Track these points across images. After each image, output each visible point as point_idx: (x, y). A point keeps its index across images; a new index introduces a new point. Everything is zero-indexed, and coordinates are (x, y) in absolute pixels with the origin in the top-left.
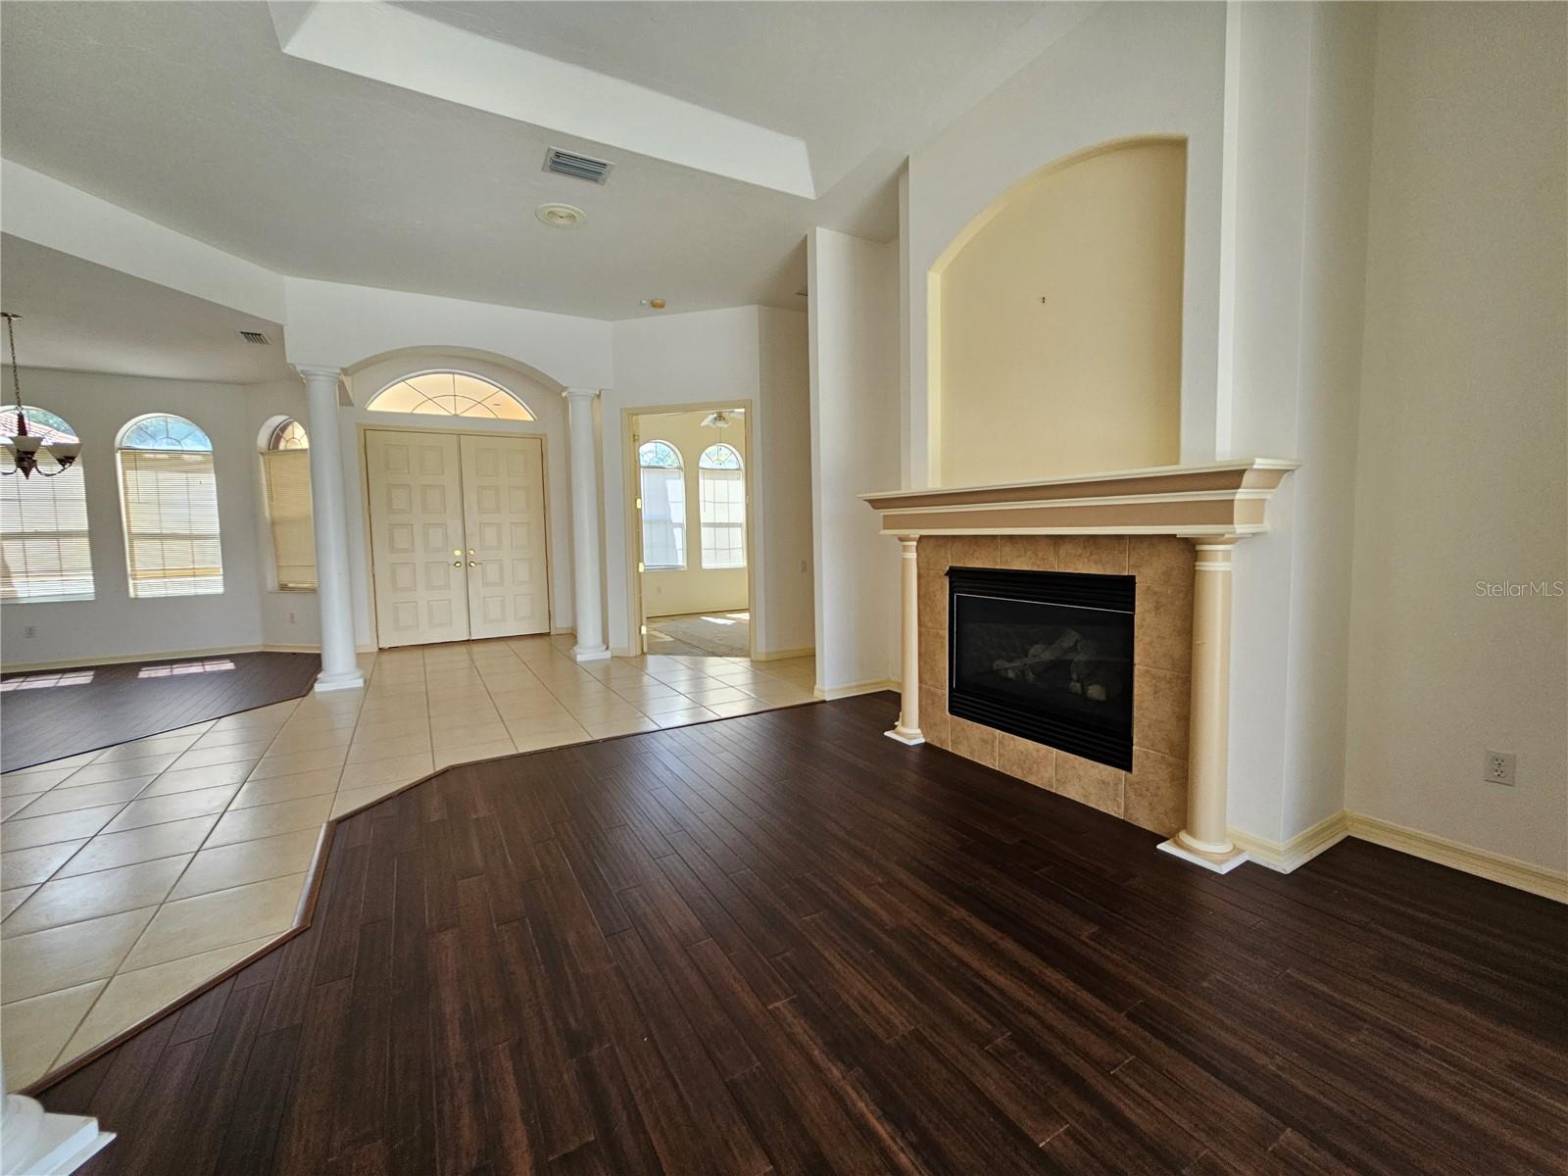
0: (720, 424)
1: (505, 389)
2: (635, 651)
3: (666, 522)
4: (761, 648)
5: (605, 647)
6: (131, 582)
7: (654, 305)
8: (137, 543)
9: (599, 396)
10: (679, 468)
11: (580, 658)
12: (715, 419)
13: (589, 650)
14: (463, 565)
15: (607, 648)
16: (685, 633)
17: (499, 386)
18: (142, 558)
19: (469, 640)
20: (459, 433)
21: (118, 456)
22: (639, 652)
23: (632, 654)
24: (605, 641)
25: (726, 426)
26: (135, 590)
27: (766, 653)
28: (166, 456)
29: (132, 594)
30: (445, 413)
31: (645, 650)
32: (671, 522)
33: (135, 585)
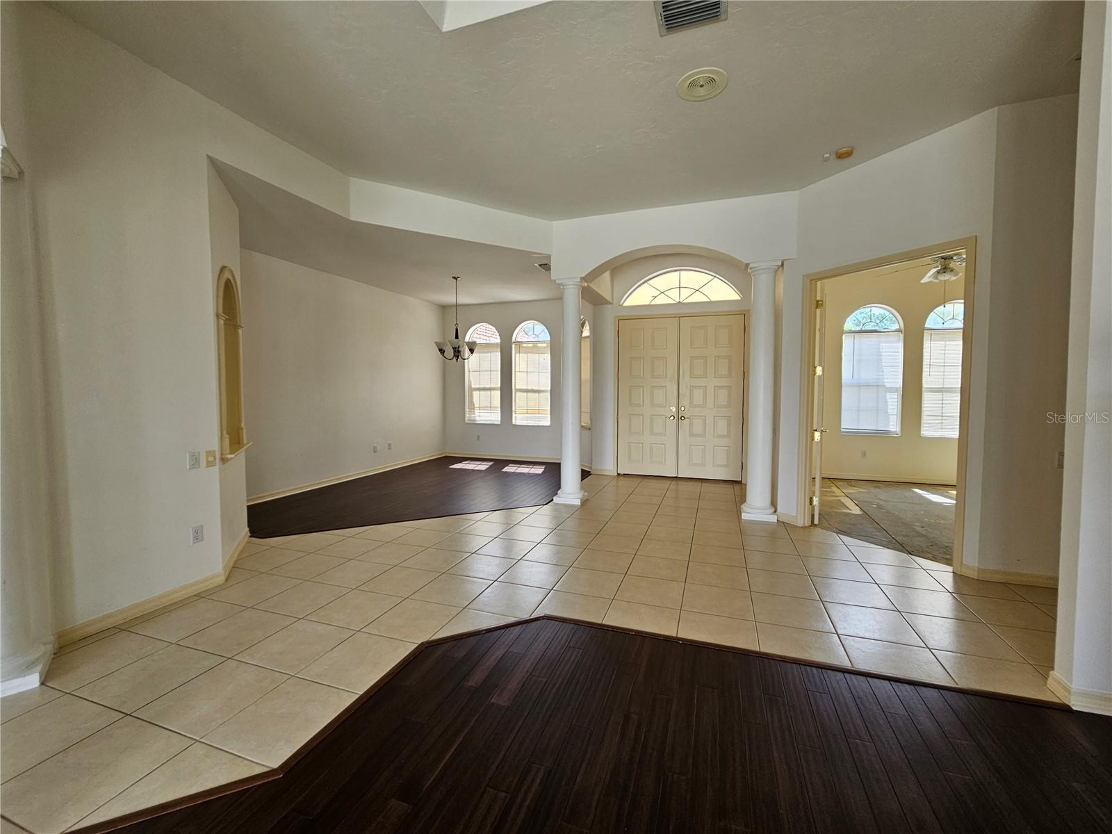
0: (943, 277)
1: (718, 276)
2: (802, 520)
3: (878, 386)
4: (971, 558)
5: (773, 510)
6: (514, 415)
7: (840, 156)
8: (518, 393)
9: (782, 265)
10: (899, 331)
11: (744, 516)
12: (938, 272)
13: (756, 509)
14: (676, 417)
15: (775, 511)
16: (880, 507)
17: (713, 274)
18: (519, 400)
19: (676, 477)
20: (682, 314)
21: (513, 346)
22: (808, 523)
23: (800, 524)
24: (774, 503)
25: (954, 278)
26: (516, 420)
27: (979, 569)
28: (531, 345)
29: (514, 422)
30: (672, 302)
31: (816, 522)
32: (884, 386)
33: (516, 417)
